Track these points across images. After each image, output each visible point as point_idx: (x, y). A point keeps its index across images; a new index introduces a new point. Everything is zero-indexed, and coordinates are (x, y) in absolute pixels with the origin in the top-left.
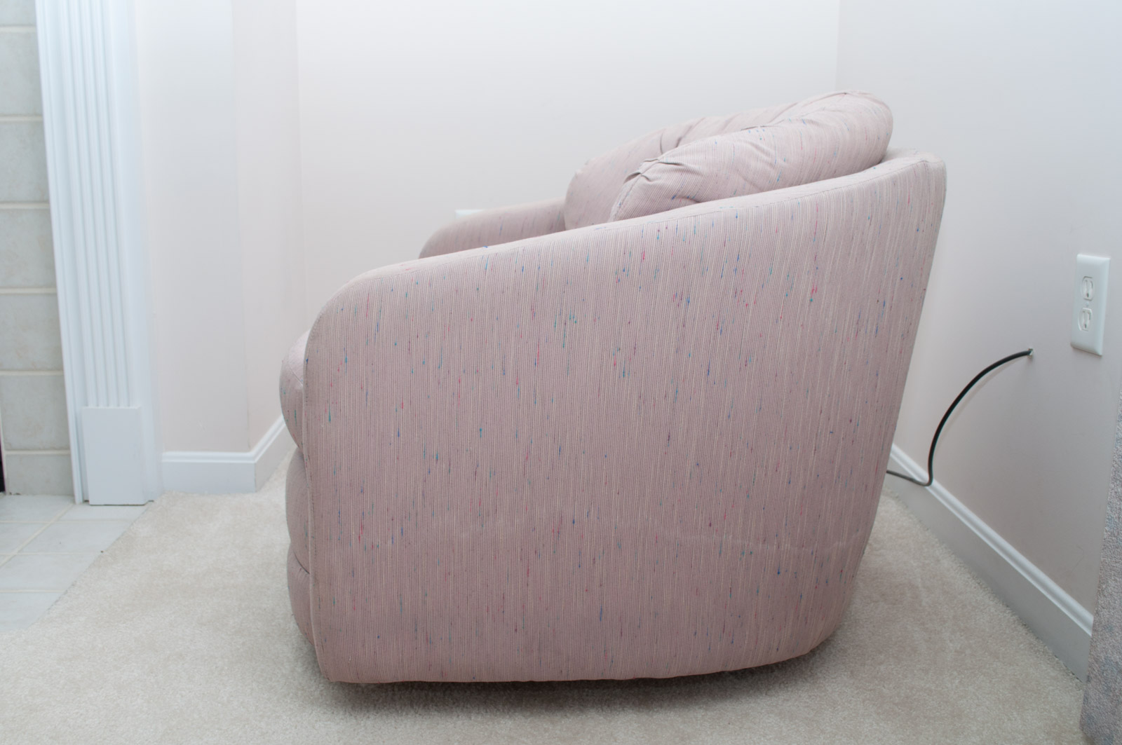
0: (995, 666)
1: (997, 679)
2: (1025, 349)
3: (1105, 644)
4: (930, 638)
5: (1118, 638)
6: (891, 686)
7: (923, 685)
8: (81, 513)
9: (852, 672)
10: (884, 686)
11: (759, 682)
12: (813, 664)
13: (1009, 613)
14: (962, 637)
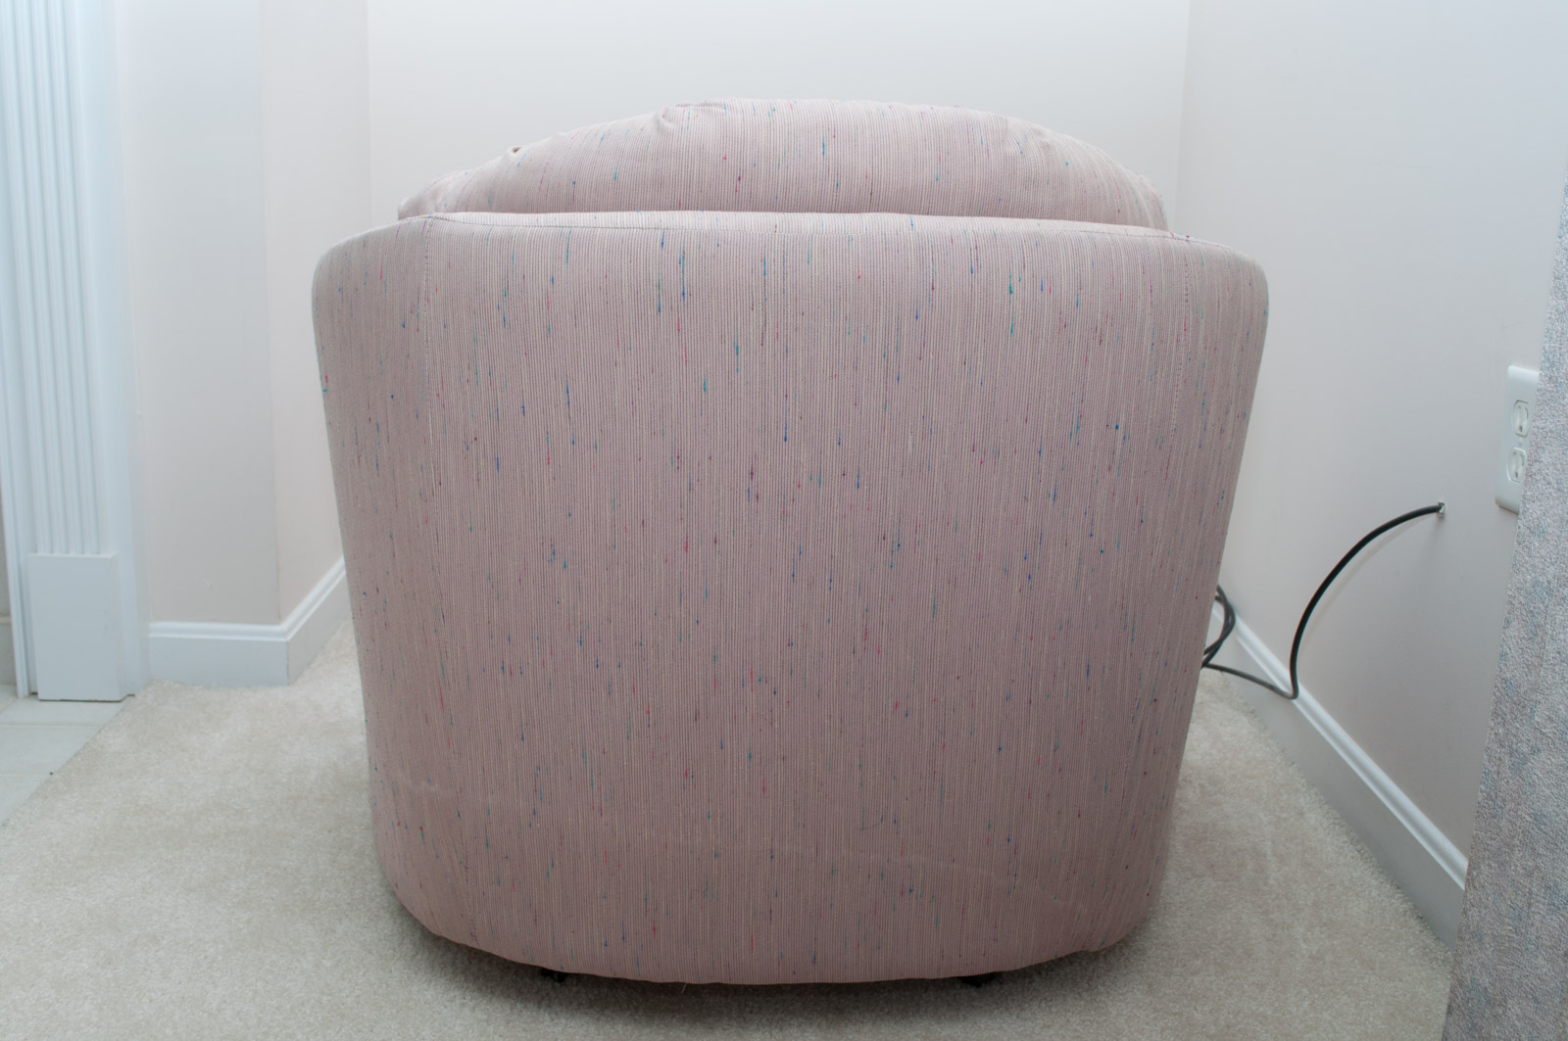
0: (1366, 981)
1: (1367, 1002)
2: (1433, 504)
3: (1472, 960)
4: (1274, 935)
5: (1489, 953)
6: (1206, 1008)
7: (1254, 1008)
8: (26, 712)
9: (1150, 986)
10: (1195, 1009)
11: (1010, 998)
12: (1094, 971)
13: (1399, 898)
14: (1322, 936)
